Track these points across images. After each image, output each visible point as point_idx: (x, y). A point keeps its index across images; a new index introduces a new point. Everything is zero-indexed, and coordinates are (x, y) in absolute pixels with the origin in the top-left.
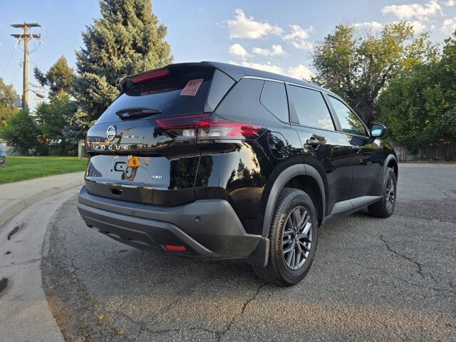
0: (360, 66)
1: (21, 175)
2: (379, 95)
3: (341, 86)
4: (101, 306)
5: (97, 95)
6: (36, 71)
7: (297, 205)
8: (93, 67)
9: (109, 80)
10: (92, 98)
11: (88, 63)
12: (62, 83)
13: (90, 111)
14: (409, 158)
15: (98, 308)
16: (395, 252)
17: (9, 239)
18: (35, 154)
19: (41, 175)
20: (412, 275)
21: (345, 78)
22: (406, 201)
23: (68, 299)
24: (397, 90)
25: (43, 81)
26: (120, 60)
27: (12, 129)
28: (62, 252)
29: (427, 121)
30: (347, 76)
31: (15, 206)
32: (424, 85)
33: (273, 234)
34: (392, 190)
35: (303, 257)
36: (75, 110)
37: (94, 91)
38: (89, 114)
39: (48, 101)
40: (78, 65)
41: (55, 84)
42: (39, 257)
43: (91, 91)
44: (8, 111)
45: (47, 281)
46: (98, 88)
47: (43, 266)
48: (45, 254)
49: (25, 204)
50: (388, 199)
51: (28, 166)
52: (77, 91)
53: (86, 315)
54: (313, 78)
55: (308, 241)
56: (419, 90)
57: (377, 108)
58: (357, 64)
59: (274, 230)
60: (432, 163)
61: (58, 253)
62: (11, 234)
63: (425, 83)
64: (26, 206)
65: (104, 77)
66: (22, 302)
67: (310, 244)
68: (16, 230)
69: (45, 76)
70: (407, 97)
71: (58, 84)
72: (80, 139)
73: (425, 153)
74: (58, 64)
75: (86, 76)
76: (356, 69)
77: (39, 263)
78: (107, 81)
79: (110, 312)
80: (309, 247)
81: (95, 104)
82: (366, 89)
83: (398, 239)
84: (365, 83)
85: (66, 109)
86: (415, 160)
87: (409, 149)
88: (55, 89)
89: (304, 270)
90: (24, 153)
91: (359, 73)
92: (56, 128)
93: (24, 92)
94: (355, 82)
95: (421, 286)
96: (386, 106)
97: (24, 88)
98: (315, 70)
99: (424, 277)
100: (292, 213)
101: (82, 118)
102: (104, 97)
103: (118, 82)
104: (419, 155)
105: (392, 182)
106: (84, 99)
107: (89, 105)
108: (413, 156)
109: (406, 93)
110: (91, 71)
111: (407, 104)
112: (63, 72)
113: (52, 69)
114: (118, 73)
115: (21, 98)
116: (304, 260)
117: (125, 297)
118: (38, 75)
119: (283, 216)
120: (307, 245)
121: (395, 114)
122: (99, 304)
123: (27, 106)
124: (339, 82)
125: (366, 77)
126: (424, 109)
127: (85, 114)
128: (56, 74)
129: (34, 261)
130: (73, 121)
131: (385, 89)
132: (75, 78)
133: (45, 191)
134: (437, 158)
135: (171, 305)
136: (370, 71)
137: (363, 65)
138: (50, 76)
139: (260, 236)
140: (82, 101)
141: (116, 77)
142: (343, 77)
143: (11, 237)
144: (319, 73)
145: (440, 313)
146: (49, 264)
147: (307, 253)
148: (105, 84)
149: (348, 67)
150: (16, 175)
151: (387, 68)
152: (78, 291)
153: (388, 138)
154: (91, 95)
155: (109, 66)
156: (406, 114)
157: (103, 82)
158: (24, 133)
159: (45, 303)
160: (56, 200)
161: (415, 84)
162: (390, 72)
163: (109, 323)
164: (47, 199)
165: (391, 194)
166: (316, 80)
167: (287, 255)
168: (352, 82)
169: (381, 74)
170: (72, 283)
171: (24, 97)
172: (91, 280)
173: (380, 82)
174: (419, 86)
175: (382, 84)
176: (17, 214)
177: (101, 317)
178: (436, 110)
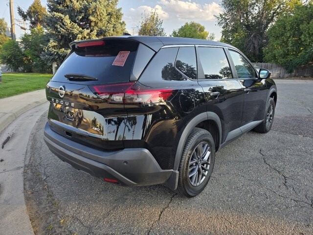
0: (257, 6)
1: (13, 91)
2: (269, 28)
3: (242, 21)
4: (62, 211)
5: (63, 30)
6: (19, 8)
7: (201, 141)
8: (59, 8)
9: (71, 18)
10: (59, 32)
11: (55, 5)
12: (39, 18)
13: (59, 41)
14: (287, 75)
15: (60, 212)
16: (269, 165)
17: (3, 147)
18: (23, 72)
19: (26, 91)
20: (280, 186)
21: (245, 15)
22: (280, 118)
23: (40, 203)
24: (282, 25)
25: (24, 17)
26: (78, 3)
27: (5, 53)
28: (38, 161)
29: (302, 49)
30: (247, 14)
31: (7, 119)
32: (302, 21)
33: (182, 166)
34: (271, 113)
35: (203, 175)
36: (49, 41)
37: (61, 27)
38: (59, 43)
39: (29, 32)
40: (48, 6)
41: (33, 19)
42: (23, 165)
43: (59, 27)
44: (3, 37)
45: (27, 186)
46: (63, 24)
47: (25, 172)
48: (27, 163)
49: (15, 116)
50: (268, 120)
51: (18, 83)
52: (49, 26)
53: (52, 218)
54: (221, 15)
55: (207, 164)
56: (298, 25)
57: (267, 38)
58: (255, 3)
59: (182, 163)
60: (302, 79)
61: (36, 162)
62: (5, 143)
63: (303, 20)
64: (16, 118)
65: (68, 16)
66: (9, 206)
67: (209, 166)
68: (8, 139)
69: (25, 13)
70: (289, 30)
71: (35, 19)
72: (53, 61)
73: (298, 72)
74: (34, 4)
75: (54, 15)
76: (253, 8)
77: (22, 170)
78: (70, 18)
79: (68, 216)
80: (208, 168)
81: (62, 36)
82: (259, 23)
83: (273, 153)
84: (259, 19)
85: (42, 39)
86: (290, 77)
87: (287, 69)
88: (34, 23)
89: (204, 184)
90: (16, 70)
91: (255, 11)
92: (36, 53)
93: (12, 26)
94: (252, 18)
95: (285, 198)
96: (274, 37)
97: (11, 22)
98: (223, 8)
99: (288, 189)
100: (197, 148)
101: (54, 47)
102: (68, 31)
103: (78, 19)
104: (293, 74)
105: (272, 107)
106: (54, 32)
107: (58, 37)
108: (289, 74)
109: (288, 28)
110: (58, 11)
111: (288, 35)
112: (38, 10)
113: (30, 8)
114: (77, 12)
115: (10, 30)
116: (204, 177)
117: (79, 204)
118: (21, 13)
119: (189, 152)
120: (207, 167)
121: (279, 42)
122: (61, 209)
123: (15, 36)
124: (240, 18)
125: (260, 14)
126: (300, 39)
127: (55, 44)
128: (34, 12)
129: (18, 168)
130: (47, 49)
131: (274, 23)
132: (47, 16)
133: (29, 105)
134: (306, 75)
135: (110, 211)
136: (263, 10)
137: (258, 5)
138: (29, 13)
139: (172, 170)
140: (53, 34)
141: (76, 16)
142: (244, 14)
143: (4, 146)
144: (225, 11)
145: (296, 222)
146: (29, 171)
147: (207, 172)
148: (68, 21)
149: (247, 6)
150: (9, 91)
151: (276, 7)
152: (48, 197)
153: (273, 61)
154: (59, 30)
155: (71, 7)
156: (286, 43)
157: (67, 20)
158: (14, 56)
159: (25, 207)
160: (37, 112)
161: (295, 21)
162: (278, 10)
163: (67, 227)
164: (30, 112)
165: (271, 116)
166: (224, 16)
167: (191, 178)
168: (250, 18)
169: (272, 12)
170: (43, 189)
171: (12, 29)
172: (57, 187)
173: (270, 18)
174: (298, 22)
175: (272, 20)
176: (9, 125)
177: (62, 221)
178: (309, 41)
